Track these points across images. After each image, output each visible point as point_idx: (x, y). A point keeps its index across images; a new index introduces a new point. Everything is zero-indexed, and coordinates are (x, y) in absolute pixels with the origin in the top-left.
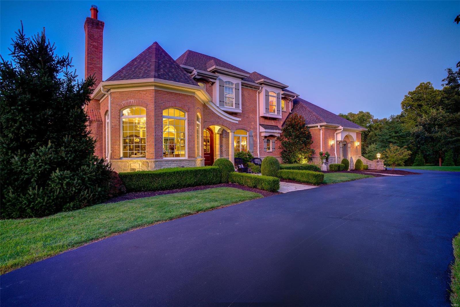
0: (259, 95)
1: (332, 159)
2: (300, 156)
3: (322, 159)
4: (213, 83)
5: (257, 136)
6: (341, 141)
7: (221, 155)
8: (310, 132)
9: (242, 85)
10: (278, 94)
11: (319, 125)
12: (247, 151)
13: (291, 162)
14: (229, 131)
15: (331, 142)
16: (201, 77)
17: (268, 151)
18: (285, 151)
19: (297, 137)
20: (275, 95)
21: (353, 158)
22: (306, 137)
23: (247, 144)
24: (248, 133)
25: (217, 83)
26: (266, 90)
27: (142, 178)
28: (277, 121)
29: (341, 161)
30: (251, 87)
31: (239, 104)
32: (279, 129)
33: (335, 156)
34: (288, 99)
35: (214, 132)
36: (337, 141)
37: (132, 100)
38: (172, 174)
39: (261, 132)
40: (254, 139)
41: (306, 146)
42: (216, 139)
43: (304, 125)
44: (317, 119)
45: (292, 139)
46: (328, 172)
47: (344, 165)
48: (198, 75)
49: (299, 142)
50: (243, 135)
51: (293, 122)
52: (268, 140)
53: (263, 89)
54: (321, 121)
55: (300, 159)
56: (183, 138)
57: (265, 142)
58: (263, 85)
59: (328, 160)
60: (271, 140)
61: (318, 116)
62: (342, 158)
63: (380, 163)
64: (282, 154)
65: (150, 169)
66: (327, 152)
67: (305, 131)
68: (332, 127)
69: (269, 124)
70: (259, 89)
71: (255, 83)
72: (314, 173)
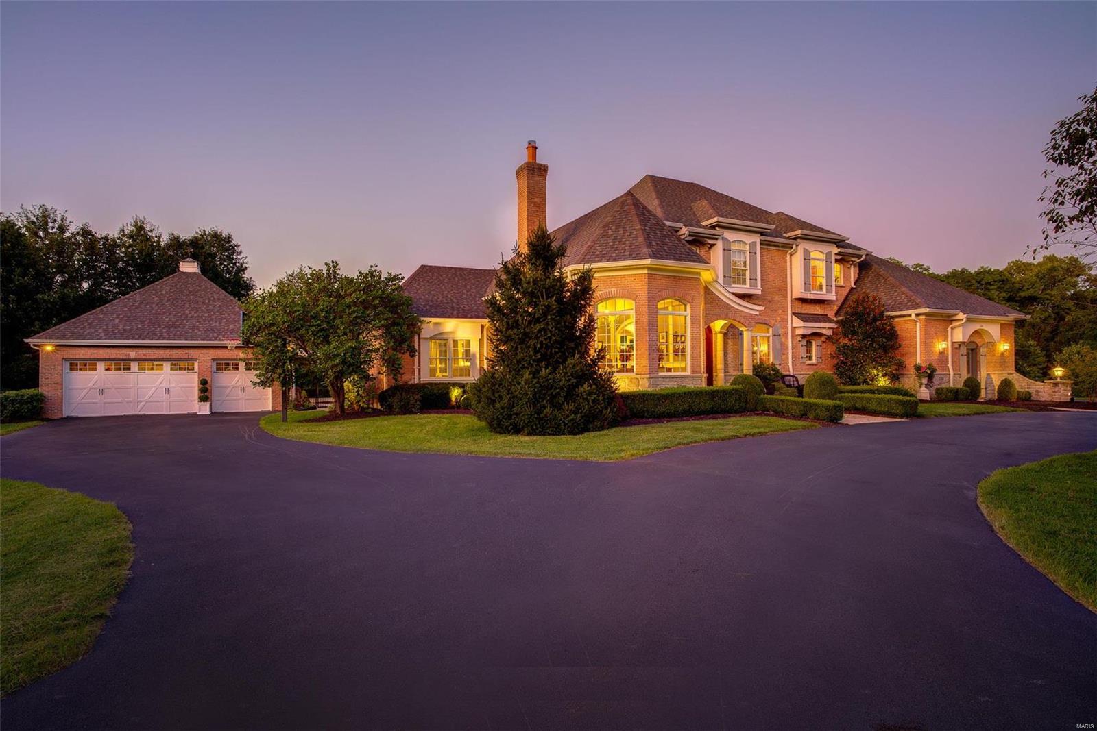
0: (791, 258)
1: (943, 379)
2: (874, 372)
3: (919, 377)
4: (712, 245)
5: (788, 336)
6: (963, 343)
7: (725, 370)
8: (894, 327)
9: (761, 244)
10: (829, 254)
11: (913, 312)
12: (771, 362)
13: (854, 383)
14: (742, 328)
15: (941, 345)
16: (693, 238)
17: (809, 362)
18: (842, 362)
19: (868, 336)
20: (823, 257)
21: (992, 376)
22: (886, 336)
23: (769, 349)
24: (771, 329)
25: (719, 245)
26: (804, 249)
27: (647, 400)
28: (826, 306)
29: (963, 381)
30: (775, 246)
31: (756, 280)
32: (830, 321)
33: (947, 373)
34: (848, 262)
35: (713, 330)
36: (953, 343)
37: (613, 290)
38: (682, 396)
39: (795, 328)
40: (783, 340)
41: (886, 352)
42: (716, 343)
43: (881, 314)
44: (909, 301)
45: (859, 340)
46: (932, 401)
47: (967, 389)
48: (690, 235)
49: (872, 345)
50: (763, 334)
51: (861, 308)
52: (809, 343)
53: (799, 247)
54: (918, 306)
55: (873, 378)
56: (665, 341)
57: (802, 346)
58: (799, 240)
59: (934, 380)
60: (814, 342)
61: (912, 294)
62: (965, 376)
63: (1061, 387)
64: (837, 369)
65: (640, 388)
66: (930, 365)
67: (885, 326)
68: (942, 316)
69: (809, 312)
70: (792, 248)
71: (785, 238)
72: (901, 397)
